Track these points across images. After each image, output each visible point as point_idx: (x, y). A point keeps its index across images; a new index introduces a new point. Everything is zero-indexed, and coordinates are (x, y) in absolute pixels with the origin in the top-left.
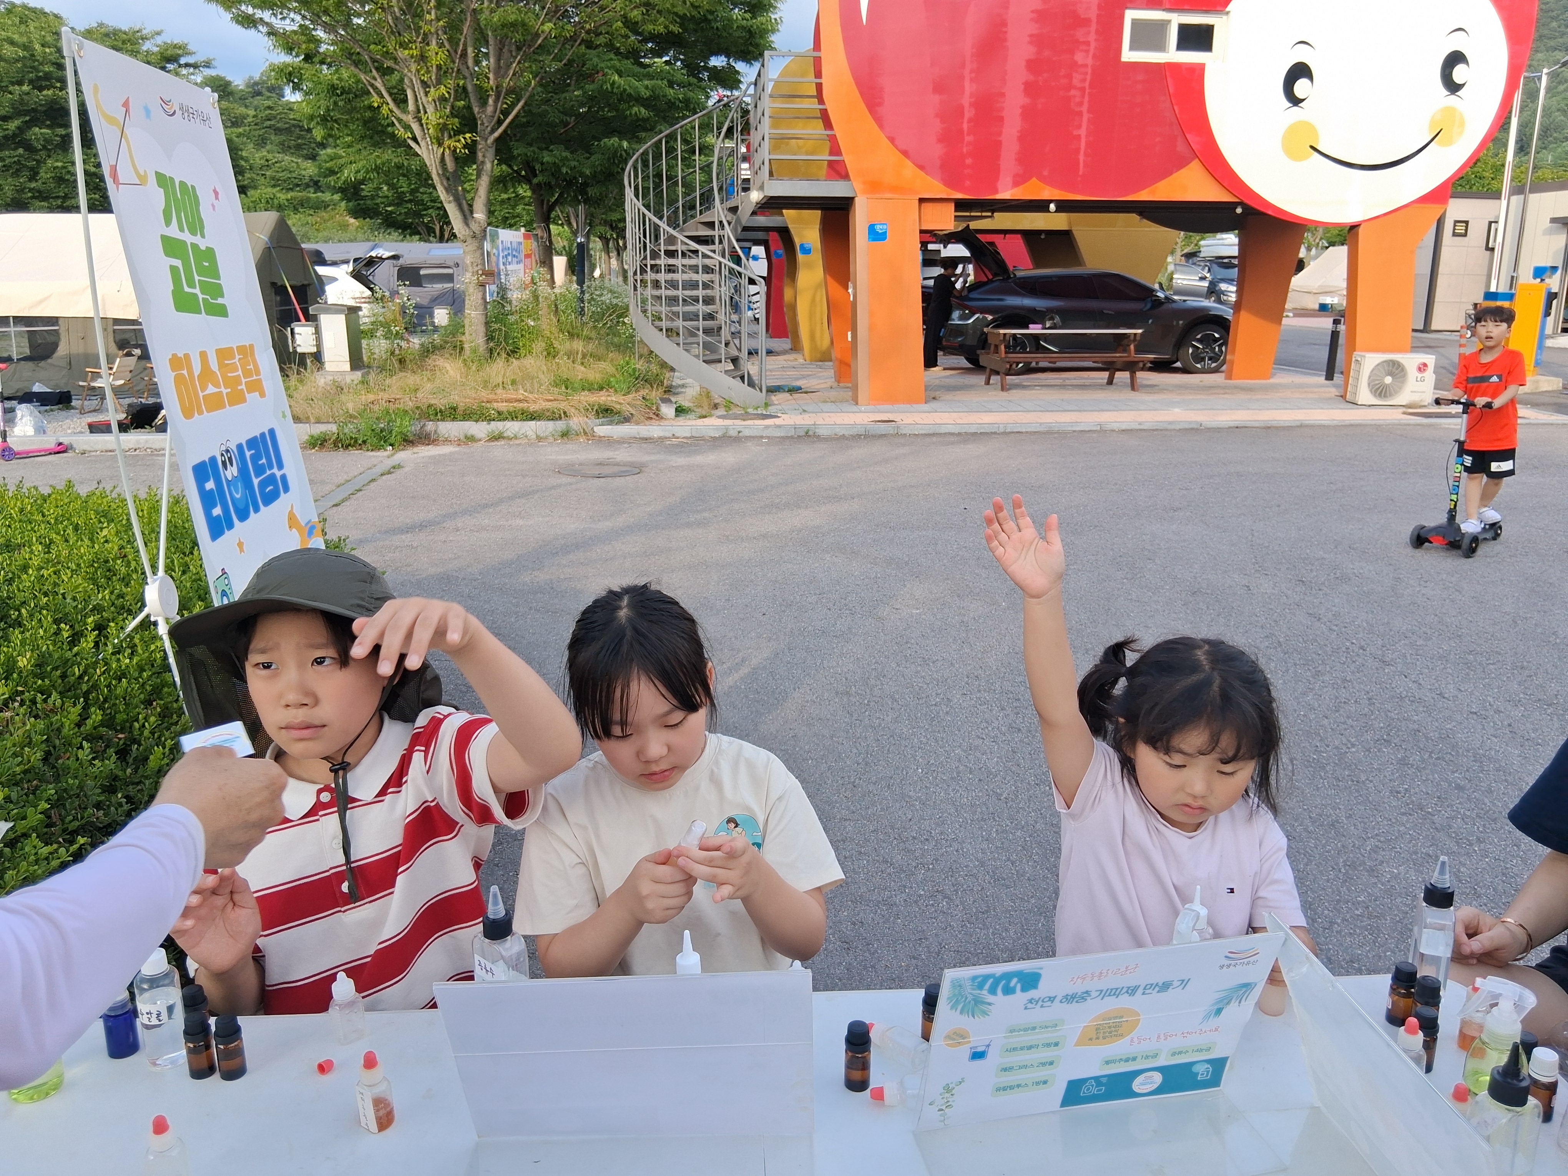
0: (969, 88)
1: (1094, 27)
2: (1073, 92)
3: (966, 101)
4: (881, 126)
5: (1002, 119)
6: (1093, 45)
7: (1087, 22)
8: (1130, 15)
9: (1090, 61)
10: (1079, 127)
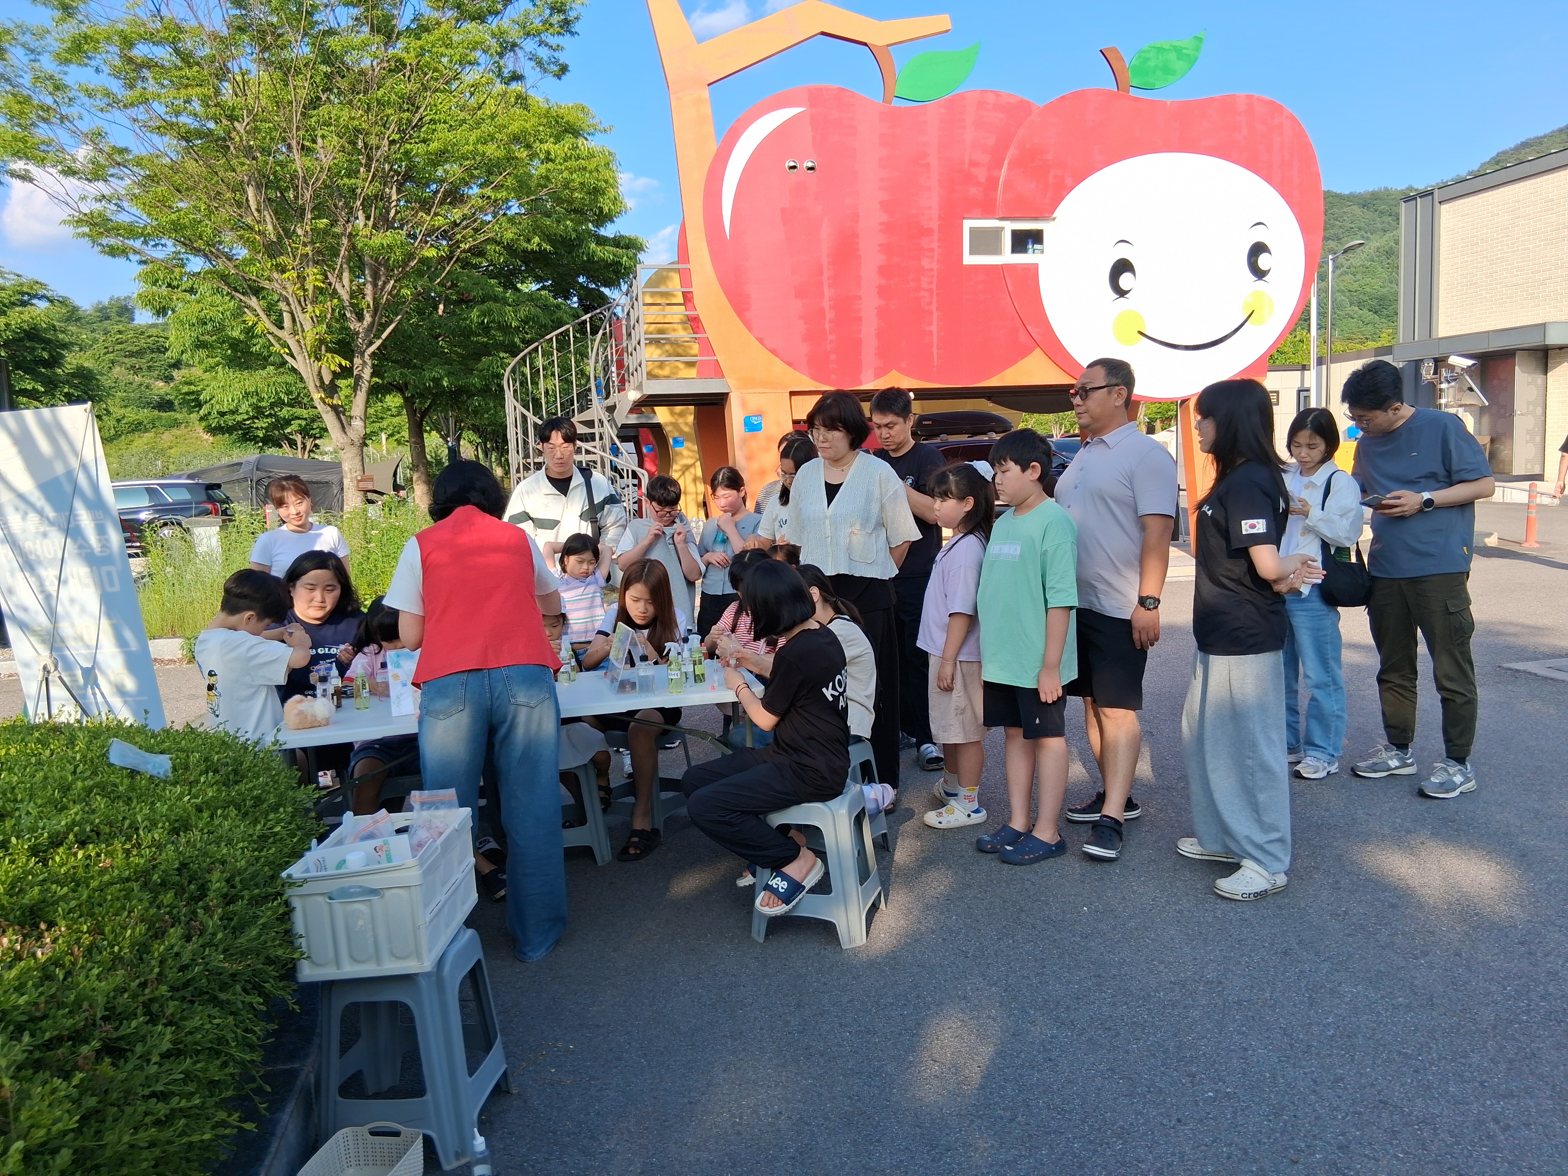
0: (828, 292)
1: (936, 235)
2: (922, 293)
3: (826, 304)
4: (750, 329)
5: (860, 319)
6: (937, 251)
7: (929, 232)
8: (968, 224)
9: (935, 266)
10: (931, 324)
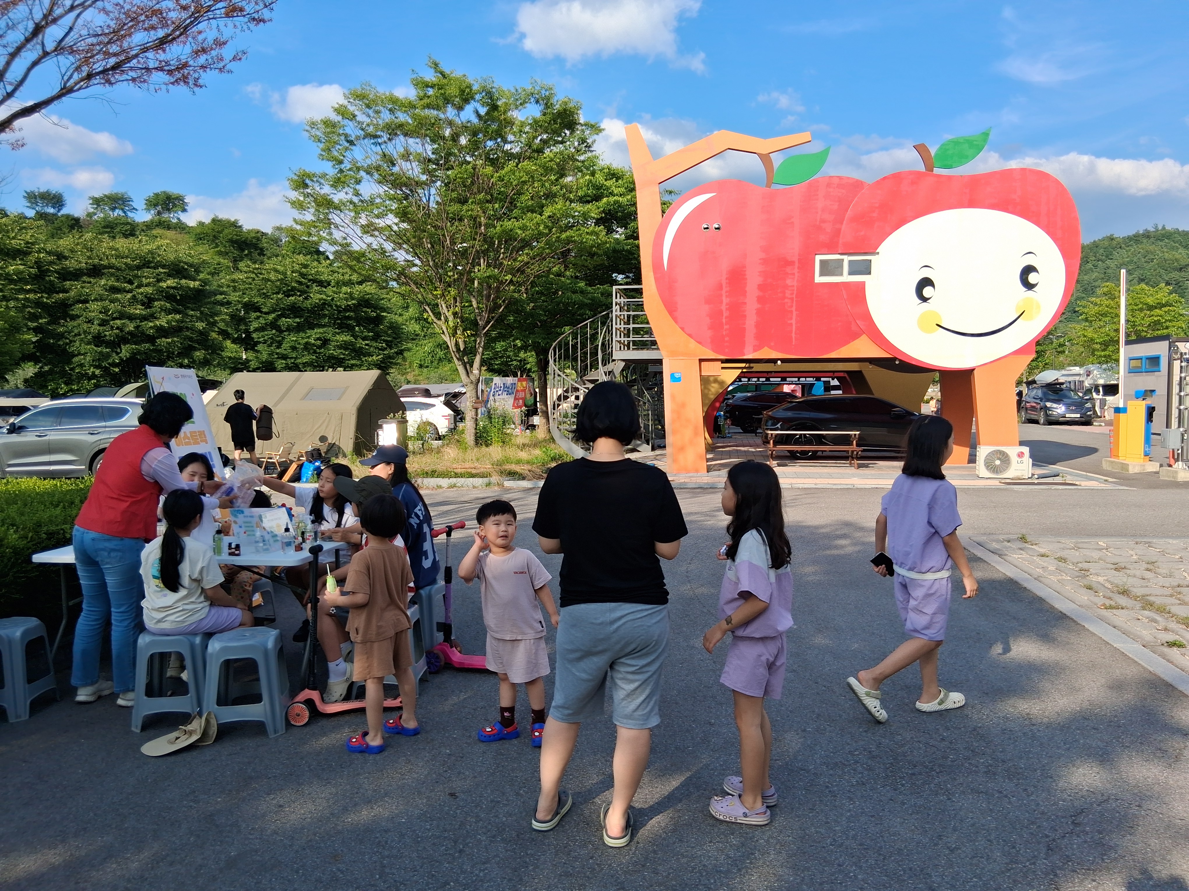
0: (725, 300)
1: (797, 265)
2: (786, 300)
3: (724, 307)
4: (676, 322)
5: (745, 316)
6: (797, 275)
7: (792, 263)
8: (818, 258)
9: (795, 284)
10: (791, 319)
